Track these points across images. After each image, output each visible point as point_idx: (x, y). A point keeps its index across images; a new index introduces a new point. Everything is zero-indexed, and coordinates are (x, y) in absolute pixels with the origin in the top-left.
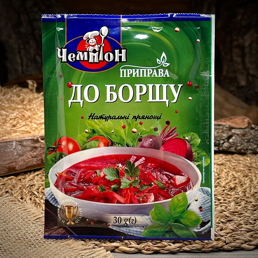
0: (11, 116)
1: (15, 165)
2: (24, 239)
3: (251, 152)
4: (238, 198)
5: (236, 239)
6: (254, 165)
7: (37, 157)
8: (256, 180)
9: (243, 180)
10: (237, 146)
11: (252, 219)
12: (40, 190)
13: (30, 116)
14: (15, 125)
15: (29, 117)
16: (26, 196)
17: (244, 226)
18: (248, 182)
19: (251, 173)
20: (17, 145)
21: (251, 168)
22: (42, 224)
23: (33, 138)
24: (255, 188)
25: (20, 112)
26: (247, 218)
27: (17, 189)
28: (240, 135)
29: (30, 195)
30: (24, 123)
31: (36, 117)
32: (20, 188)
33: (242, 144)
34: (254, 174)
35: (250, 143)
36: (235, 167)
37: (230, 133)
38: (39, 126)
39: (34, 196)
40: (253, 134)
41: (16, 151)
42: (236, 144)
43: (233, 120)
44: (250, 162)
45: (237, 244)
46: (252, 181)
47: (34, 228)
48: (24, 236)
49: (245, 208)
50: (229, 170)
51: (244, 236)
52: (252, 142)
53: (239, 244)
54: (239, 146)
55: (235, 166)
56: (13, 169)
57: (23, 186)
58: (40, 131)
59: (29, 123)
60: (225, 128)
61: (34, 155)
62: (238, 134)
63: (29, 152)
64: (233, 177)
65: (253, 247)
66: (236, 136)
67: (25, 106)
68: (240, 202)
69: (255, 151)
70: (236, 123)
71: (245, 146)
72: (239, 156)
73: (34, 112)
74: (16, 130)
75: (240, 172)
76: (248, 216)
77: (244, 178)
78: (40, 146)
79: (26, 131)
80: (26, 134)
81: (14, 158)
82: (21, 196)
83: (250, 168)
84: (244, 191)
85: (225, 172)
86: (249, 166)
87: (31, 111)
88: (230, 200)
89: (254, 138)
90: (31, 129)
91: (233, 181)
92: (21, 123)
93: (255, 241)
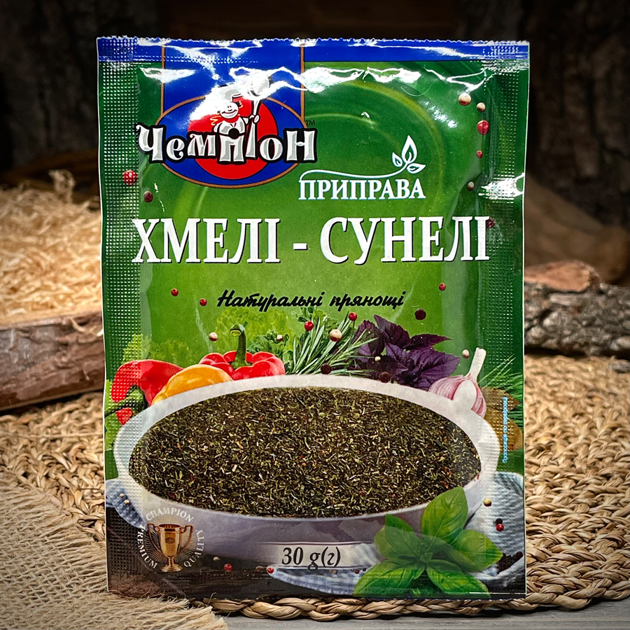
0: (8, 266)
1: (15, 388)
2: (21, 580)
3: (597, 351)
4: (556, 474)
5: (542, 582)
6: (602, 385)
7: (70, 368)
8: (602, 425)
9: (572, 425)
10: (562, 336)
11: (585, 529)
12: (72, 453)
13: (55, 264)
14: (17, 287)
15: (52, 267)
16: (36, 468)
17: (564, 547)
18: (582, 431)
19: (592, 406)
20: (20, 340)
21: (594, 393)
22: (68, 545)
23: (58, 321)
24: (599, 446)
25: (31, 255)
26: (574, 525)
27: (18, 451)
28: (570, 309)
29: (45, 467)
30: (37, 284)
31: (68, 266)
32: (25, 446)
33: (573, 332)
34: (601, 410)
35: (594, 329)
36: (556, 389)
37: (545, 305)
38: (75, 290)
39: (58, 469)
40: (603, 306)
41: (17, 354)
42: (559, 332)
43: (555, 272)
44: (593, 375)
45: (544, 596)
46: (592, 428)
47: (47, 553)
48: (20, 573)
49: (571, 500)
50: (539, 399)
51: (562, 575)
52: (598, 326)
53: (549, 594)
54: (566, 336)
55: (556, 386)
56: (11, 398)
57: (31, 442)
58: (76, 303)
59: (50, 283)
60: (533, 293)
61: (62, 362)
62: (565, 307)
63: (49, 357)
64: (548, 418)
65: (584, 602)
66: (560, 310)
67: (42, 238)
68: (559, 484)
69: (606, 348)
70: (562, 280)
71: (582, 337)
72: (567, 360)
73: (63, 255)
74: (18, 301)
75: (567, 403)
76: (577, 521)
77: (574, 420)
78: (77, 340)
79: (43, 305)
80: (42, 312)
81: (13, 371)
82: (24, 469)
83: (590, 394)
84: (571, 456)
85: (528, 403)
86: (590, 389)
87: (56, 252)
88: (536, 478)
89: (604, 317)
90: (55, 297)
91: (546, 428)
92: (30, 284)
93: (589, 586)
